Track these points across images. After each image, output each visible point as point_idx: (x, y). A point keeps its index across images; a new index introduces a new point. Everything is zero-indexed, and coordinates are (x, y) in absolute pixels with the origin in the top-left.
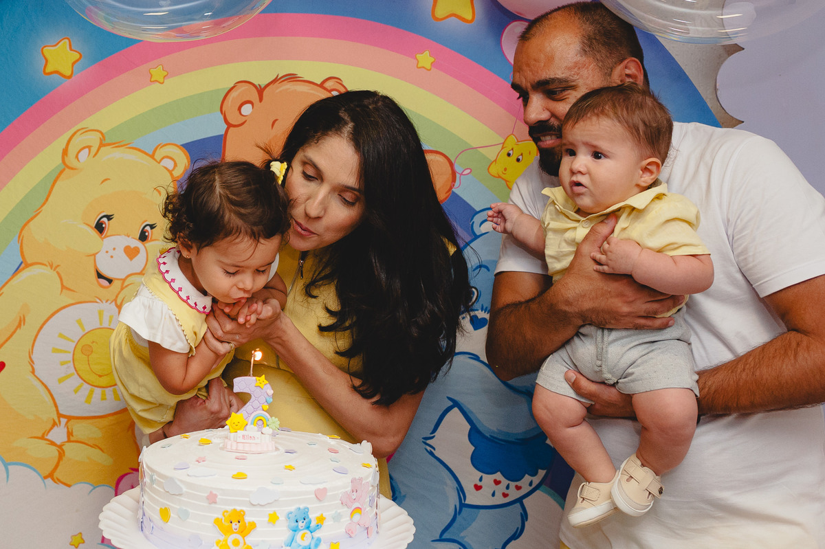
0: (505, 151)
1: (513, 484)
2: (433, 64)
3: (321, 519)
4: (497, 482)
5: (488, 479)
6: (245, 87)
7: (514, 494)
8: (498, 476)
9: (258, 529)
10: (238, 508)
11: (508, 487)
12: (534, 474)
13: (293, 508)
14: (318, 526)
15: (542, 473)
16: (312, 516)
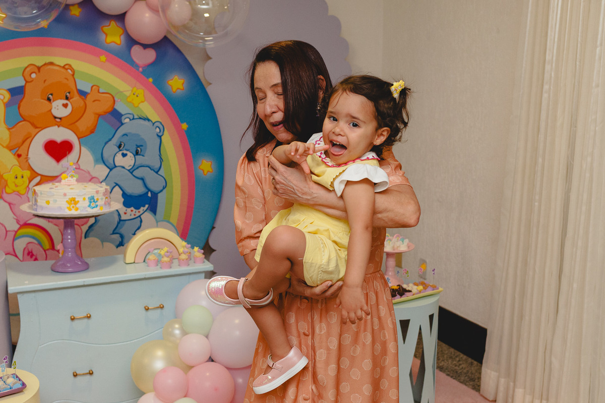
0: (133, 93)
1: (137, 211)
2: (106, 60)
3: (98, 199)
4: (132, 211)
5: (129, 210)
6: (32, 67)
7: (138, 214)
8: (132, 208)
9: (80, 202)
10: (74, 197)
11: (135, 212)
12: (144, 206)
13: (90, 196)
14: (97, 201)
15: (147, 206)
16: (95, 198)
